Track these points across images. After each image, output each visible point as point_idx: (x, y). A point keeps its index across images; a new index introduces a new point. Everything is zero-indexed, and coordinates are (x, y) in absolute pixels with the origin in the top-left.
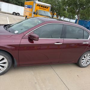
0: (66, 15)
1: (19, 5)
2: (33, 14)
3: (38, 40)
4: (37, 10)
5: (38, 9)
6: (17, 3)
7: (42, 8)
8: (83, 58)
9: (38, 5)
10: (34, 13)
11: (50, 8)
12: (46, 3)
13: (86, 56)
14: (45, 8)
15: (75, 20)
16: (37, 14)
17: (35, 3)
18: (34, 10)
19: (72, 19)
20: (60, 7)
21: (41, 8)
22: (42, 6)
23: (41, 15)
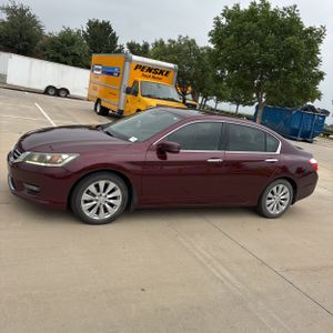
0: (223, 93)
1: (66, 63)
2: (123, 95)
3: (178, 152)
4: (136, 82)
5: (140, 79)
6: (60, 55)
7: (151, 74)
8: (270, 195)
9: (139, 67)
10: (128, 91)
11: (173, 76)
12: (161, 60)
13: (274, 189)
14: (160, 76)
15: (254, 107)
16: (136, 94)
17: (131, 61)
18: (127, 83)
19: (245, 104)
20: (203, 72)
21: (147, 74)
22: (150, 70)
23: (149, 96)
